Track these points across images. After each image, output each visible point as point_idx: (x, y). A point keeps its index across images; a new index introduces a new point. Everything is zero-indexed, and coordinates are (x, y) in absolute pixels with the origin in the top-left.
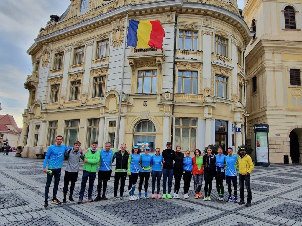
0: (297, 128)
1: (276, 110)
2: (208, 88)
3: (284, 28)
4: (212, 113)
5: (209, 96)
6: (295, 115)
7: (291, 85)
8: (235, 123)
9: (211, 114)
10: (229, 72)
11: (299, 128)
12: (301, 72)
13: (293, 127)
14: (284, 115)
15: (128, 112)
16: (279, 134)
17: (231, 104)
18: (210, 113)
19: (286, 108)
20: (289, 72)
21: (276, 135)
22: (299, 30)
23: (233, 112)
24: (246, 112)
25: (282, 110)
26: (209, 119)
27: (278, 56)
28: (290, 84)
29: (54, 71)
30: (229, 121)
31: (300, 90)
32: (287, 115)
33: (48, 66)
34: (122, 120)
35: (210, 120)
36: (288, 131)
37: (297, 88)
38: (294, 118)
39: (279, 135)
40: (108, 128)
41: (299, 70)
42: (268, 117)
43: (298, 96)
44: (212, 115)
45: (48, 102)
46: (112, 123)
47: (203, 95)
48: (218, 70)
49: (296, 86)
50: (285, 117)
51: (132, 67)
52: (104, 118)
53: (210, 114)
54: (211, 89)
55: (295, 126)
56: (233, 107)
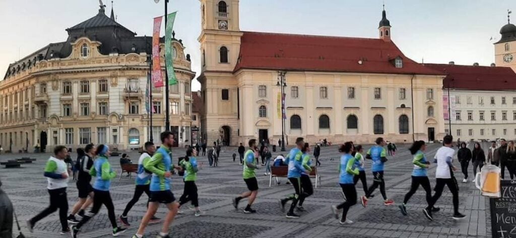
0: (225, 126)
1: (212, 115)
3: (220, 62)
6: (224, 118)
7: (223, 99)
10: (179, 100)
12: (229, 92)
13: (222, 125)
15: (124, 124)
17: (179, 117)
20: (221, 92)
22: (229, 63)
23: (181, 121)
25: (216, 115)
27: (215, 81)
29: (64, 95)
31: (228, 103)
33: (59, 90)
34: (121, 129)
37: (226, 101)
40: (112, 133)
41: (228, 90)
42: (207, 120)
43: (227, 107)
45: (62, 115)
46: (115, 130)
48: (172, 100)
51: (125, 100)
52: (109, 127)
56: (181, 118)
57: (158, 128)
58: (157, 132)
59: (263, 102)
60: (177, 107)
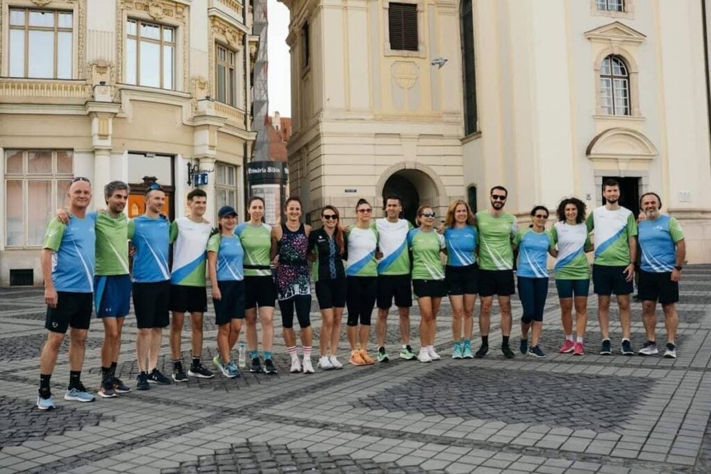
0: (405, 169)
1: (346, 120)
2: (104, 61)
4: (110, 132)
5: (102, 83)
6: (399, 134)
7: (393, 47)
8: (198, 160)
9: (110, 137)
10: (177, 13)
11: (408, 170)
12: (419, 13)
13: (392, 167)
14: (367, 135)
16: (354, 188)
17: (181, 106)
18: (106, 133)
19: (375, 115)
20: (387, 12)
21: (346, 191)
23: (191, 128)
24: (249, 129)
25: (363, 119)
26: (103, 152)
28: (388, 45)
30: (177, 155)
31: (416, 64)
32: (376, 134)
35: (107, 153)
36: (379, 177)
37: (408, 57)
38: (397, 141)
39: (355, 191)
41: (415, 6)
42: (324, 140)
43: (411, 81)
44: (112, 138)
47: (88, 82)
48: (139, 6)
49: (405, 52)
50: (371, 140)
53: (107, 136)
54: (114, 63)
55: (398, 164)
56: (187, 113)
57: (54, 158)
58: (48, 184)
59: (617, 38)
60: (167, 50)
